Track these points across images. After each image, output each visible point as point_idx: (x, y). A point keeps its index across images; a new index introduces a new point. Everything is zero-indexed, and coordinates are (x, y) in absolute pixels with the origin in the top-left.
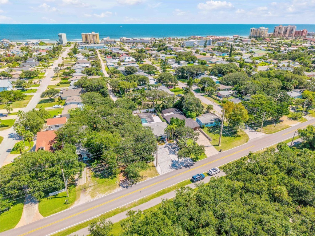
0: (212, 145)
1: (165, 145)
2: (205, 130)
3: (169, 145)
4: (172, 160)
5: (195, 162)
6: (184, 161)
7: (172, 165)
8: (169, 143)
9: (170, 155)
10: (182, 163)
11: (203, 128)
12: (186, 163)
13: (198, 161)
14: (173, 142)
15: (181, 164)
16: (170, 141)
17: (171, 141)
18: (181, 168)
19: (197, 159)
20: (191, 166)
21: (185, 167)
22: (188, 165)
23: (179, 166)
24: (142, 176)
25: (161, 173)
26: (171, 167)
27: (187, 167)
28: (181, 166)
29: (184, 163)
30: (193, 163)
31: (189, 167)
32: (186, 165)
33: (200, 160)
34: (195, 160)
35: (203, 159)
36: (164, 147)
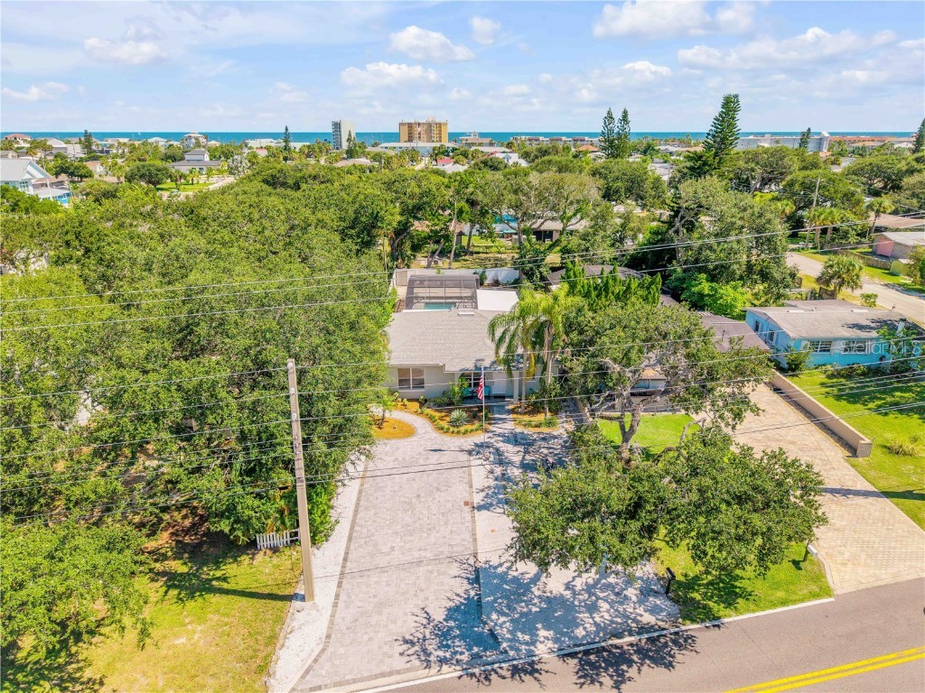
0: (871, 488)
1: (481, 438)
3: (515, 439)
4: (482, 558)
5: (690, 627)
6: (590, 589)
7: (452, 613)
8: (519, 430)
9: (482, 516)
10: (558, 613)
11: (792, 368)
12: (605, 613)
13: (730, 618)
14: (550, 424)
15: (546, 617)
16: (527, 418)
17: (540, 418)
18: (530, 669)
19: (719, 590)
20: (643, 659)
21: (581, 659)
22: (614, 651)
23: (514, 639)
24: (90, 679)
25: (297, 684)
26: (437, 635)
27: (603, 665)
28: (536, 641)
29: (580, 612)
30: (676, 629)
31: (616, 671)
32: (592, 646)
33: (754, 611)
34: (705, 607)
35: (784, 603)
36: (469, 448)
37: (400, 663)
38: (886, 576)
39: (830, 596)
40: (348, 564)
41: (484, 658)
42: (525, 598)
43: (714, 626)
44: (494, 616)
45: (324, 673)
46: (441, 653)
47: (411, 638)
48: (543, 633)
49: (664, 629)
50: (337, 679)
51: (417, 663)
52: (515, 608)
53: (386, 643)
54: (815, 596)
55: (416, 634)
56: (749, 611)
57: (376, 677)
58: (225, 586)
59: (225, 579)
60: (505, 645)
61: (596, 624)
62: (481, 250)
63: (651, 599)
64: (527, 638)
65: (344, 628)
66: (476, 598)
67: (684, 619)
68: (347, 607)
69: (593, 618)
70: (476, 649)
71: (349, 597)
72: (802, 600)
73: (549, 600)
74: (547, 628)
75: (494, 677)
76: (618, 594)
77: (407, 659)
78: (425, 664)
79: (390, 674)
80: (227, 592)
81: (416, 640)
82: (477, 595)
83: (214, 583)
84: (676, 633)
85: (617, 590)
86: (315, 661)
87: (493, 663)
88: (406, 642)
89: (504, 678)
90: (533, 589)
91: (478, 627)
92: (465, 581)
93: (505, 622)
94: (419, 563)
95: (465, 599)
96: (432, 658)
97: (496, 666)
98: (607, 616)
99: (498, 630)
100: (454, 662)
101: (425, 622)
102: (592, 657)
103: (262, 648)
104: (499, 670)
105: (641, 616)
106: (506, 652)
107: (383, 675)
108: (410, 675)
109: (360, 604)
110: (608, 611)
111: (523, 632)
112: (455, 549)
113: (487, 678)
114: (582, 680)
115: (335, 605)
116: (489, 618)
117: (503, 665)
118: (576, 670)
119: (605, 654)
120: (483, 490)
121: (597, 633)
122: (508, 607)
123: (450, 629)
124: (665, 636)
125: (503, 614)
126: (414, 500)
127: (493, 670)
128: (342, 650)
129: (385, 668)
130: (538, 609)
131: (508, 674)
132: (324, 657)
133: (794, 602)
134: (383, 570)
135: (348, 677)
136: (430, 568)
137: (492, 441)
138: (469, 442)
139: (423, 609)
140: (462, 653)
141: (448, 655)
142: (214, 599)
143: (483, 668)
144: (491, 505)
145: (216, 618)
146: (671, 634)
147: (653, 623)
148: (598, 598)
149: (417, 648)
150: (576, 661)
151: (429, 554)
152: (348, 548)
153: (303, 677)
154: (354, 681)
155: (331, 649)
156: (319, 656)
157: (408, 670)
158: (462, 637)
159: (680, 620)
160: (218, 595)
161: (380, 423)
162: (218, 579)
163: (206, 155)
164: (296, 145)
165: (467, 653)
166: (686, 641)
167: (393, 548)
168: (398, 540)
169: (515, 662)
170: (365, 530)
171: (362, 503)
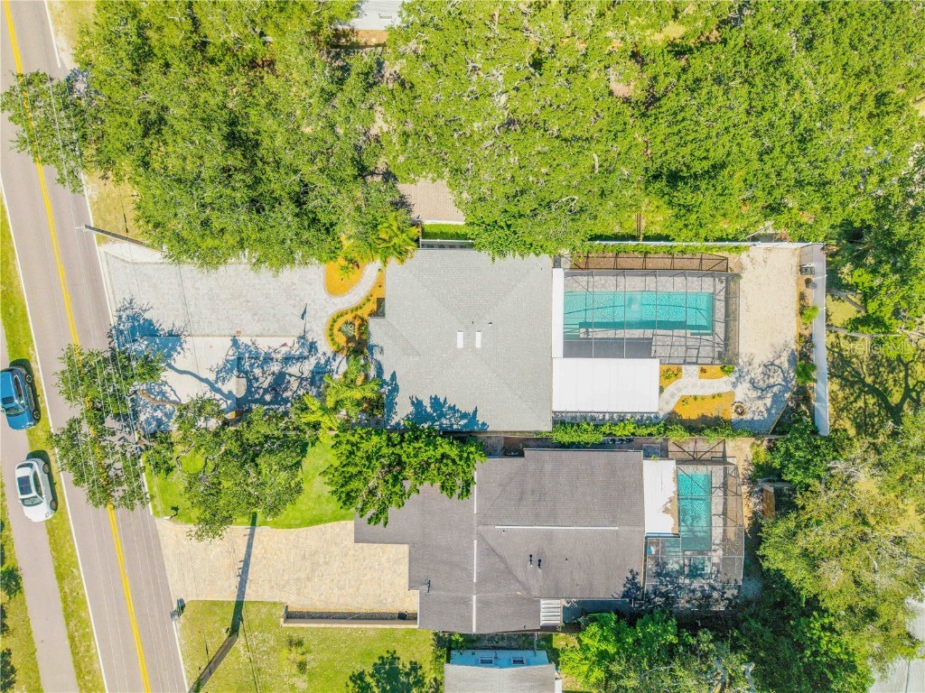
1: (325, 347)
4: (188, 339)
26: (135, 314)
37: (120, 298)
39: (155, 515)
41: (121, 336)
44: (146, 342)
45: (115, 265)
46: (124, 316)
47: (133, 303)
50: (112, 271)
51: (119, 306)
53: (131, 291)
55: (136, 304)
57: (112, 288)
63: (156, 423)
65: (141, 270)
66: (159, 334)
68: (154, 270)
70: (126, 332)
71: (162, 270)
75: (110, 339)
76: (158, 406)
77: (121, 301)
78: (119, 309)
79: (114, 294)
81: (132, 305)
82: (161, 335)
88: (131, 300)
91: (139, 334)
92: (171, 329)
93: (142, 347)
94: (185, 305)
95: (158, 328)
96: (122, 313)
97: (116, 341)
99: (137, 343)
100: (119, 322)
101: (144, 308)
106: (124, 346)
107: (113, 291)
108: (113, 304)
109: (156, 276)
112: (197, 324)
113: (110, 336)
116: (145, 340)
117: (117, 344)
120: (253, 343)
122: (152, 349)
123: (139, 321)
125: (147, 347)
127: (114, 339)
128: (127, 271)
129: (116, 292)
131: (111, 346)
132: (125, 264)
134: (180, 286)
135: (112, 276)
136: (181, 310)
139: (153, 307)
140: (124, 326)
141: (123, 320)
143: (115, 335)
144: (238, 348)
146: (133, 425)
147: (140, 419)
149: (128, 305)
151: (192, 309)
153: (113, 256)
154: (110, 280)
155: (129, 266)
156: (125, 261)
157: (115, 302)
167: (198, 289)
168: (205, 292)
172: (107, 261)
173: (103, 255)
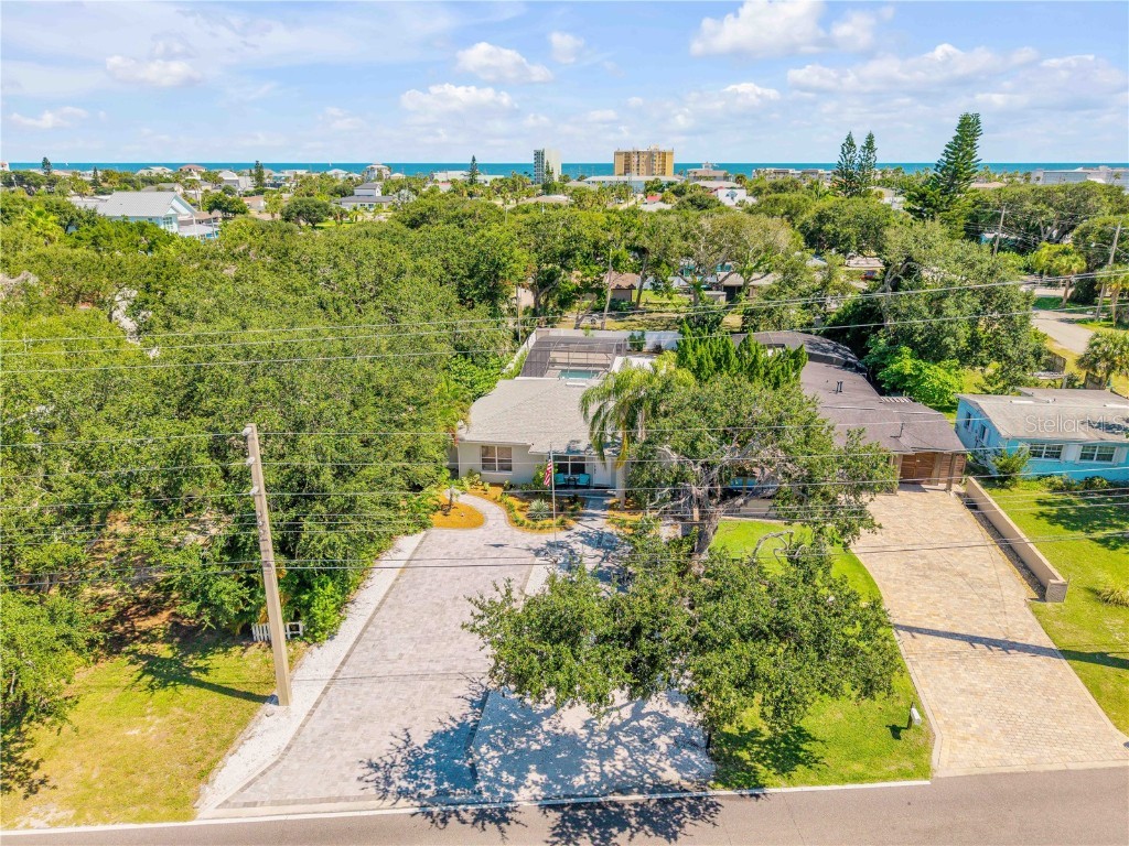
0: (1047, 643)
2: (1015, 506)
3: (598, 541)
5: (720, 792)
6: (613, 731)
7: (438, 738)
8: (608, 529)
10: (562, 754)
11: (1000, 479)
12: (619, 762)
13: (778, 787)
16: (625, 516)
17: (641, 516)
18: (499, 817)
19: (777, 751)
20: (641, 824)
21: (566, 814)
22: (611, 809)
23: (497, 780)
24: (27, 761)
25: (233, 797)
26: (408, 762)
27: (590, 824)
28: (521, 784)
29: (589, 758)
30: (701, 794)
31: (602, 834)
32: (585, 800)
33: (813, 784)
34: (750, 769)
35: (858, 778)
36: (539, 546)
37: (353, 788)
38: (1018, 762)
39: (926, 778)
40: (344, 668)
41: (452, 796)
42: (530, 732)
43: (751, 795)
44: (483, 749)
45: (266, 788)
46: (404, 784)
47: (378, 761)
48: (533, 776)
49: (686, 791)
50: (277, 797)
51: (372, 790)
52: (513, 742)
53: (347, 764)
54: (904, 774)
55: (385, 759)
56: (805, 783)
57: (321, 801)
58: (203, 678)
59: (205, 670)
60: (482, 784)
61: (603, 774)
62: (654, 308)
63: (685, 751)
64: (512, 779)
65: (309, 740)
66: (472, 724)
67: (716, 780)
68: (323, 717)
69: (601, 766)
70: (446, 785)
71: (330, 706)
72: (885, 779)
73: (557, 739)
74: (540, 771)
75: (453, 820)
76: (644, 741)
77: (363, 784)
78: (381, 794)
79: (339, 799)
80: (201, 684)
81: (382, 764)
82: (474, 721)
83: (194, 673)
84: (699, 798)
85: (646, 736)
86: (263, 773)
87: (459, 804)
88: (371, 765)
89: (464, 822)
90: (543, 723)
91: (459, 759)
92: (468, 704)
93: (493, 757)
94: (423, 677)
95: (459, 725)
96: (392, 788)
97: (462, 807)
98: (620, 766)
99: (482, 767)
100: (415, 796)
101: (402, 744)
102: (581, 813)
103: (213, 751)
104: (463, 814)
105: (664, 770)
106: (480, 793)
107: (329, 800)
108: (360, 804)
109: (338, 716)
110: (624, 760)
111: (511, 772)
112: (472, 664)
113: (444, 821)
114: (556, 839)
115: (311, 714)
116: (477, 750)
117: (469, 807)
118: (553, 826)
119: (598, 811)
121: (599, 785)
122: (505, 740)
123: (427, 757)
124: (683, 799)
125: (495, 747)
126: (449, 603)
127: (455, 811)
128: (296, 766)
129: (335, 793)
130: (539, 748)
131: (469, 818)
132: (274, 771)
133: (873, 779)
134: (380, 680)
135: (289, 797)
136: (433, 683)
137: (569, 540)
138: (539, 539)
139: (406, 730)
140: (428, 787)
141: (411, 787)
142: (187, 691)
143: (444, 808)
145: (179, 711)
146: (692, 798)
147: (675, 781)
148: (619, 743)
149: (380, 774)
150: (559, 814)
151: (439, 668)
152: (352, 650)
153: (242, 790)
154: (295, 802)
155: (285, 763)
156: (269, 769)
157: (359, 798)
158: (436, 768)
159: (712, 782)
160: (192, 687)
161: (446, 508)
162: (198, 669)
163: (378, 189)
164: (485, 178)
165: (433, 788)
166: (707, 809)
167: (401, 655)
168: (411, 647)
169: (485, 806)
170: (378, 632)
171: (388, 600)
172: (246, 805)
173: (222, 812)
